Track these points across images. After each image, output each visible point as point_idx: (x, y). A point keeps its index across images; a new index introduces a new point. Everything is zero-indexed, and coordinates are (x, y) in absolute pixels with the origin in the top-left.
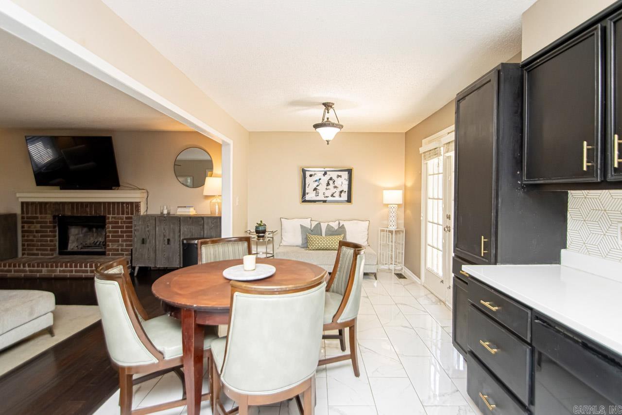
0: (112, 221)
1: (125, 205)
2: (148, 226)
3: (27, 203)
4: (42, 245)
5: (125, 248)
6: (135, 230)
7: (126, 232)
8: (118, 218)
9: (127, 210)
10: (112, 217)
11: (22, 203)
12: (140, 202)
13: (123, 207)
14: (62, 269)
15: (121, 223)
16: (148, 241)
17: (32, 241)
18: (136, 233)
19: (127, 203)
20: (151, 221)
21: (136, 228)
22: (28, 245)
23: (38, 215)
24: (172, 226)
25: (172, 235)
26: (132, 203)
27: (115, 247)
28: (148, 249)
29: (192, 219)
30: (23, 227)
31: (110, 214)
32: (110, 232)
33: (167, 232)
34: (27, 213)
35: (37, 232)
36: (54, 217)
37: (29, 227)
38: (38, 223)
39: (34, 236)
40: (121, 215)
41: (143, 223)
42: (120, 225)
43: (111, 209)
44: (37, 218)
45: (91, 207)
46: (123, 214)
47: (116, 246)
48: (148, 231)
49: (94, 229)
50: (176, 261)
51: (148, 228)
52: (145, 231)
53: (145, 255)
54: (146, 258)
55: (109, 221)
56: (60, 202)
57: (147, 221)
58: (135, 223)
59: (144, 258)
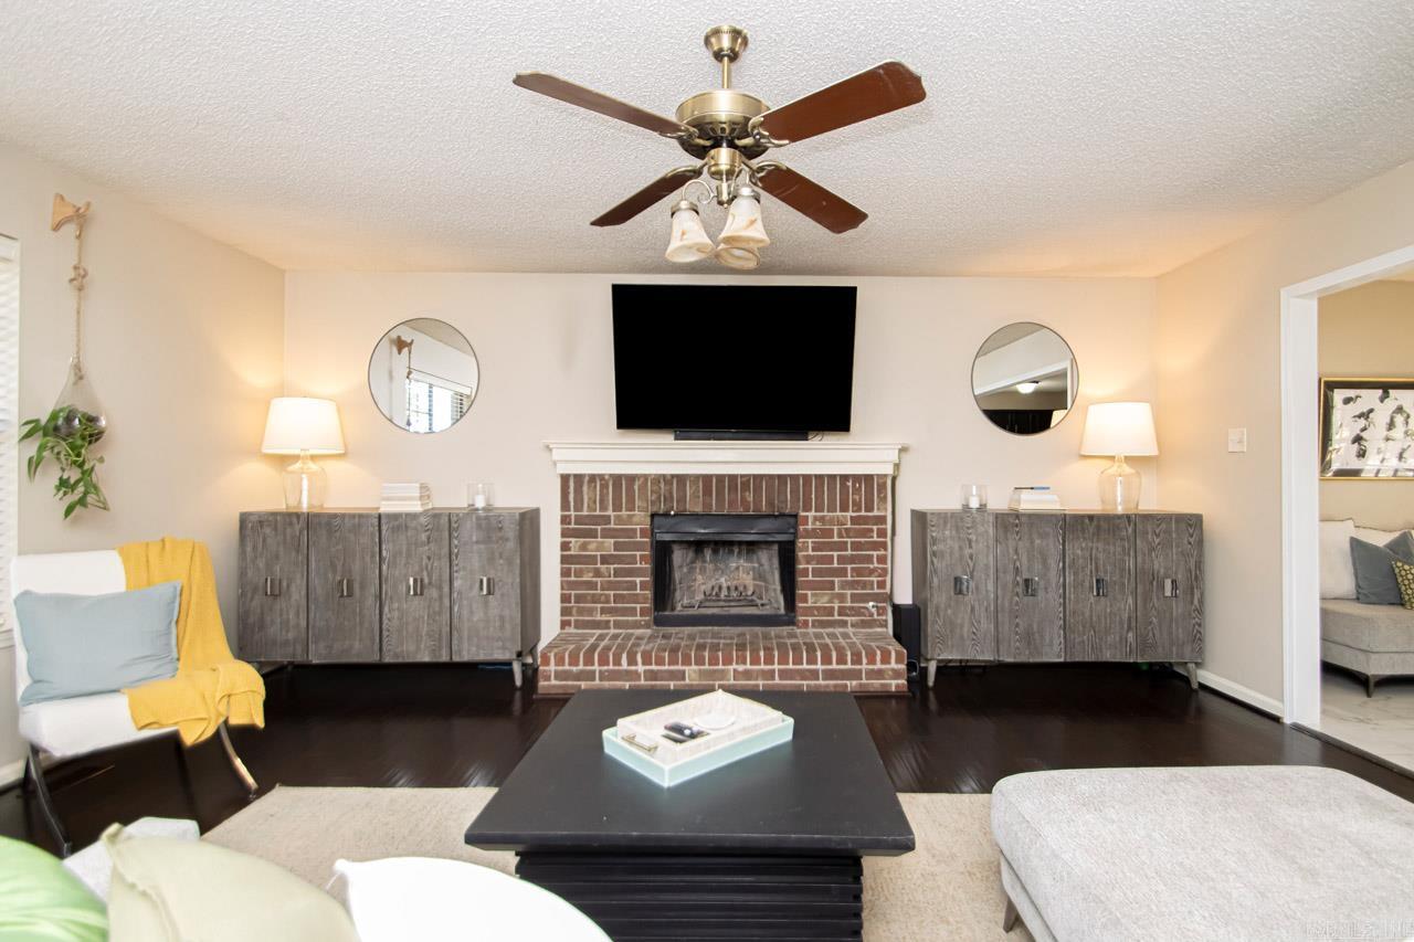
0: (814, 530)
1: (850, 484)
3: (579, 478)
4: (617, 598)
5: (849, 604)
6: (934, 554)
7: (852, 560)
8: (831, 521)
9: (857, 497)
10: (815, 518)
11: (565, 479)
12: (892, 475)
13: (844, 487)
14: (741, 668)
15: (840, 536)
16: (972, 585)
17: (592, 585)
18: (935, 560)
19: (857, 478)
20: (980, 529)
21: (935, 548)
22: (579, 599)
23: (610, 512)
24: (1038, 542)
25: (1038, 566)
26: (869, 478)
27: (823, 602)
28: (973, 609)
29: (1095, 523)
30: (565, 546)
31: (810, 510)
32: (809, 560)
33: (1024, 559)
34: (578, 507)
35: (605, 560)
36: (658, 517)
37: (584, 547)
38: (607, 534)
39: (597, 573)
40: (838, 513)
41: (954, 532)
42: (836, 539)
43: (813, 496)
44: (607, 520)
45: (758, 490)
46: (844, 508)
47: (826, 599)
48: (971, 558)
49: (708, 553)
50: (1051, 645)
51: (971, 547)
52: (961, 557)
53: (962, 626)
54: (965, 635)
55: (805, 530)
56: (673, 476)
57: (968, 528)
58: (934, 534)
59: (962, 637)
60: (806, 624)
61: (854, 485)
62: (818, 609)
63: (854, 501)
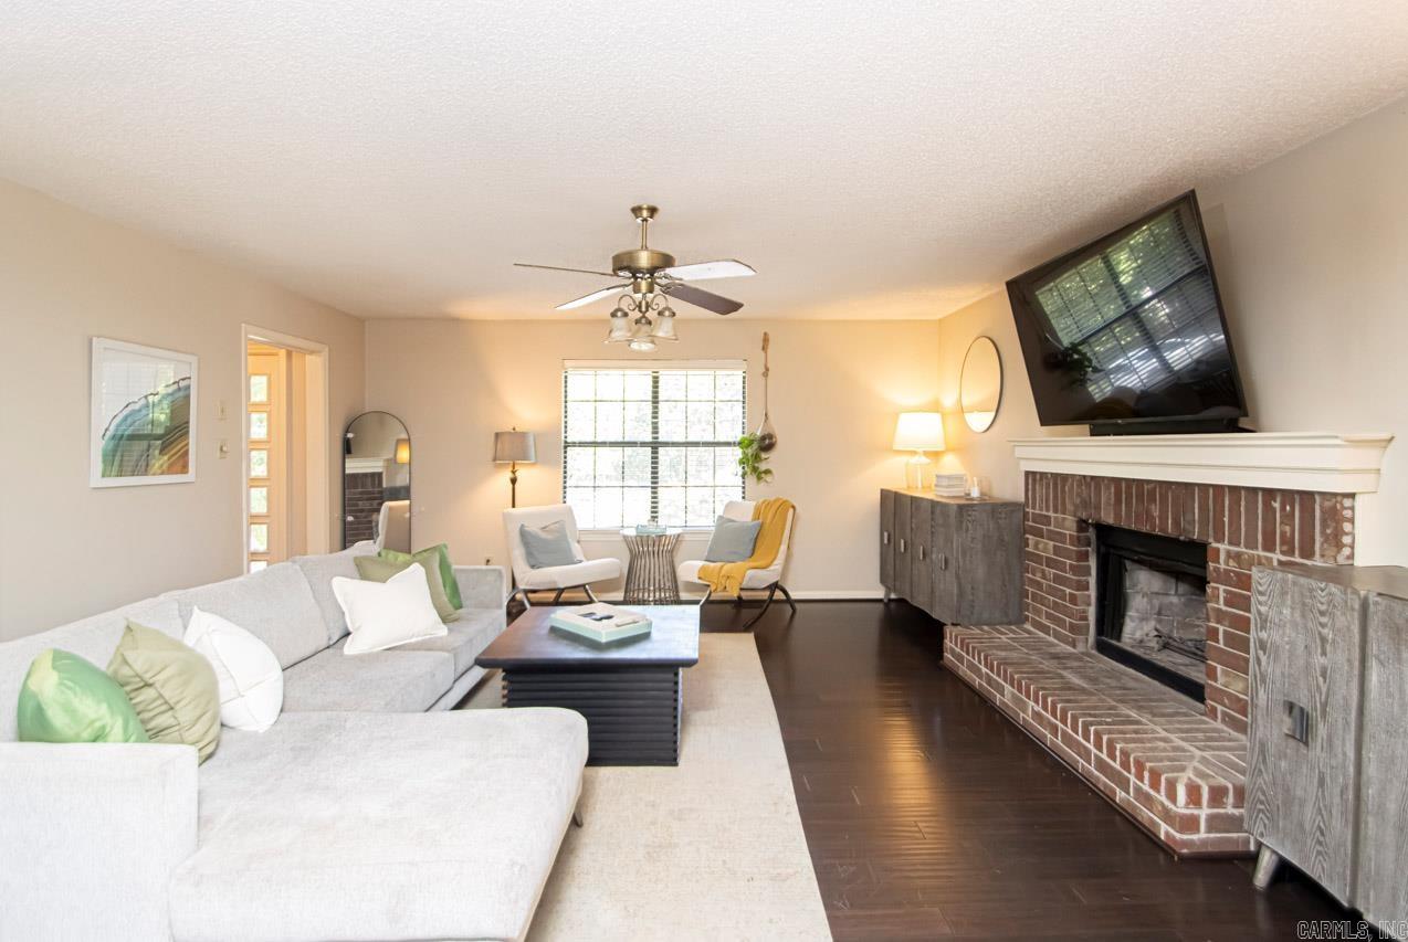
0: (1227, 572)
1: (1277, 505)
2: (1323, 640)
3: (1034, 473)
4: (1056, 607)
6: (1262, 645)
9: (1288, 529)
10: (1229, 557)
11: (1027, 473)
12: (1352, 496)
13: (1268, 508)
16: (1322, 731)
18: (1264, 659)
19: (1288, 495)
20: (1341, 621)
21: (1264, 635)
23: (1051, 514)
26: (1307, 497)
28: (1322, 782)
30: (1026, 543)
31: (1220, 539)
32: (1220, 616)
34: (1034, 508)
35: (1050, 563)
36: (1082, 525)
38: (1049, 536)
40: (1262, 553)
41: (1297, 615)
43: (1226, 519)
44: (1047, 521)
46: (1269, 546)
48: (1324, 675)
51: (1324, 653)
52: (1308, 665)
53: (1302, 804)
54: (1307, 827)
55: (1217, 570)
56: (1093, 478)
57: (1322, 613)
58: (1263, 609)
59: (1301, 825)
60: (1213, 713)
61: (1283, 508)
62: (1230, 695)
63: (1283, 534)
